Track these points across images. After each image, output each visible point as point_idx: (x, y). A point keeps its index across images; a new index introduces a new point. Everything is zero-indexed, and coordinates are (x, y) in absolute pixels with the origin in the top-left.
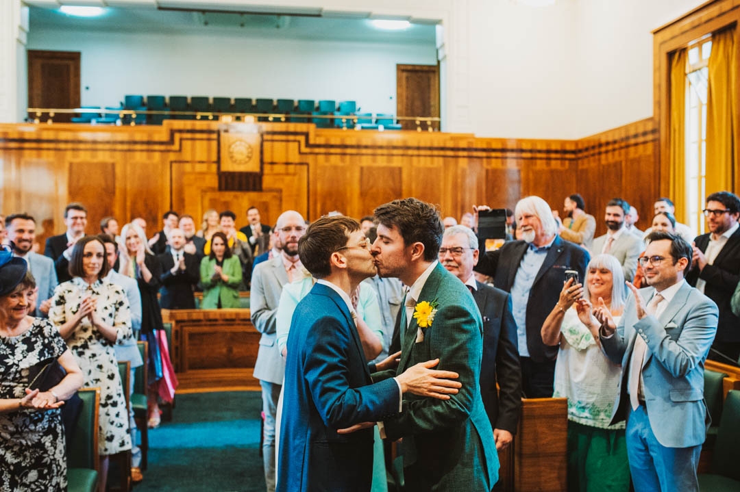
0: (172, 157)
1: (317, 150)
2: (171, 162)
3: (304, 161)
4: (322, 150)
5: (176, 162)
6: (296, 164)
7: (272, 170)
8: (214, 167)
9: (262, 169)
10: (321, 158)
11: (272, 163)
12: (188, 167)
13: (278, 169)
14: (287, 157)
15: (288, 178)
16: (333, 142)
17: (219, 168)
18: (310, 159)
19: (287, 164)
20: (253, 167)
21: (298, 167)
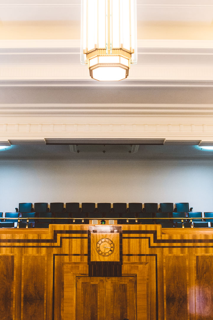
0: (55, 251)
1: (163, 244)
2: (54, 255)
3: (153, 253)
4: (167, 244)
5: (57, 255)
6: (147, 255)
7: (129, 260)
8: (86, 258)
9: (121, 259)
10: (166, 250)
11: (129, 255)
12: (66, 259)
13: (134, 259)
14: (140, 251)
15: (140, 266)
16: (175, 238)
17: (89, 259)
18: (158, 251)
19: (140, 255)
20: (114, 258)
21: (149, 257)
